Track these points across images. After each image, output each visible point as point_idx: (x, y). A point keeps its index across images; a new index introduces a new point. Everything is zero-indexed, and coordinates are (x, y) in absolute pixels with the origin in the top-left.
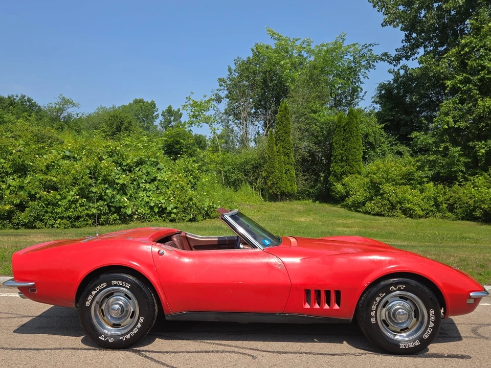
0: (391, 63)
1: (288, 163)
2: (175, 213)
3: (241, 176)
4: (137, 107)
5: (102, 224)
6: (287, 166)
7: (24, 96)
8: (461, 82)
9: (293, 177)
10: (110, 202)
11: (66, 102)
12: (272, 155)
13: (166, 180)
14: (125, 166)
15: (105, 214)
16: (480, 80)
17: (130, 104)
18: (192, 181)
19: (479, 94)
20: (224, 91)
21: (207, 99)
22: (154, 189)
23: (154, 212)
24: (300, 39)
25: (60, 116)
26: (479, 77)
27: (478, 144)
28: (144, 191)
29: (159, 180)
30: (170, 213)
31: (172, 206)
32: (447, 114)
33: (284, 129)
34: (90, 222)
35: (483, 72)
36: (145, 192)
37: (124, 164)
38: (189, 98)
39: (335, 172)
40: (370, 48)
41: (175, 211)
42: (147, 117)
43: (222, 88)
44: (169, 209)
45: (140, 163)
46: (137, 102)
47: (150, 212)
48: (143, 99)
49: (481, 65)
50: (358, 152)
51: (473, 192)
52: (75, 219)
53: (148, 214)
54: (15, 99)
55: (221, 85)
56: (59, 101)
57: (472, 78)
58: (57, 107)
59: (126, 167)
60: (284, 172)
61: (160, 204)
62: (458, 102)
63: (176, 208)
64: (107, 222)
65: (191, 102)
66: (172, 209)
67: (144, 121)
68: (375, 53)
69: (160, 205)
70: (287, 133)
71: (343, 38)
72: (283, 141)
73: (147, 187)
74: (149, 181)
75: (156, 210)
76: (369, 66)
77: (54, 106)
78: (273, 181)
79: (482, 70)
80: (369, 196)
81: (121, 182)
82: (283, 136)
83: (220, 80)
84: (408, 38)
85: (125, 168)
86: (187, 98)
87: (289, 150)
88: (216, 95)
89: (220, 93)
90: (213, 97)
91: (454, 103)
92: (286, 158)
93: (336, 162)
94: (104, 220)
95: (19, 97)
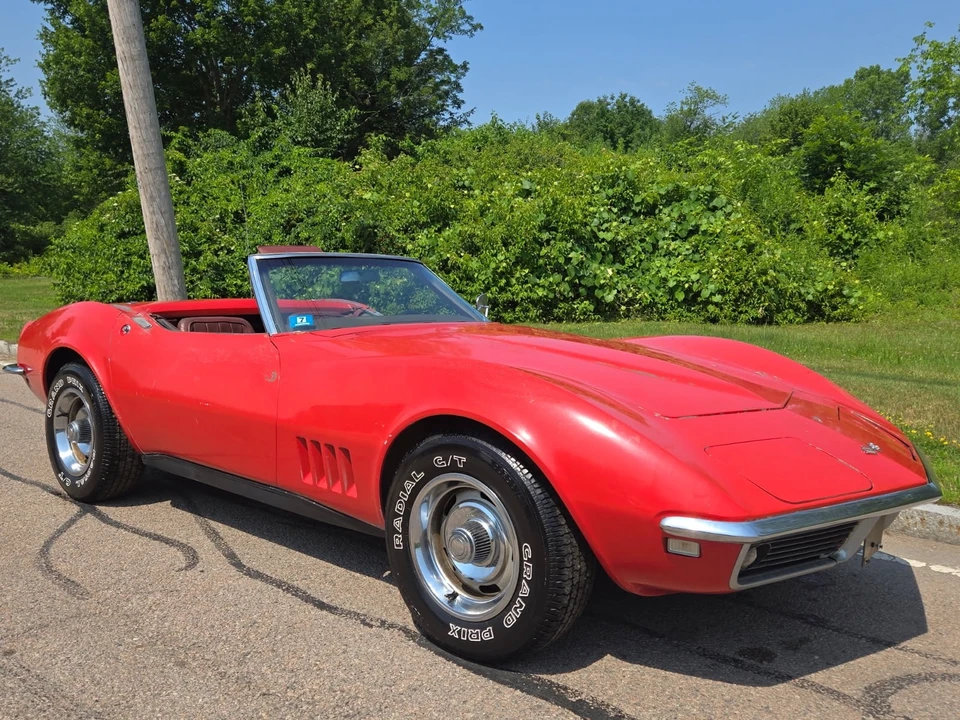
2: (716, 304)
4: (864, 85)
5: (559, 320)
7: (626, 96)
10: (576, 277)
11: (702, 96)
13: (718, 231)
14: (637, 204)
15: (566, 300)
17: (848, 82)
18: (847, 236)
22: (687, 253)
23: (676, 301)
25: (690, 127)
28: (664, 256)
29: (705, 232)
30: (707, 302)
31: (712, 287)
34: (533, 312)
36: (667, 257)
37: (638, 199)
38: (920, 40)
41: (717, 298)
42: (886, 106)
44: (705, 294)
45: (676, 196)
46: (862, 75)
47: (669, 300)
48: (878, 67)
52: (504, 306)
53: (662, 304)
54: (609, 104)
56: (690, 95)
58: (686, 108)
59: (640, 208)
61: (687, 282)
63: (722, 292)
64: (569, 316)
65: (926, 47)
66: (712, 294)
67: (877, 116)
69: (687, 286)
73: (671, 249)
74: (684, 234)
75: (680, 296)
77: (679, 108)
81: (609, 236)
85: (637, 209)
86: (916, 39)
94: (563, 312)
95: (617, 97)
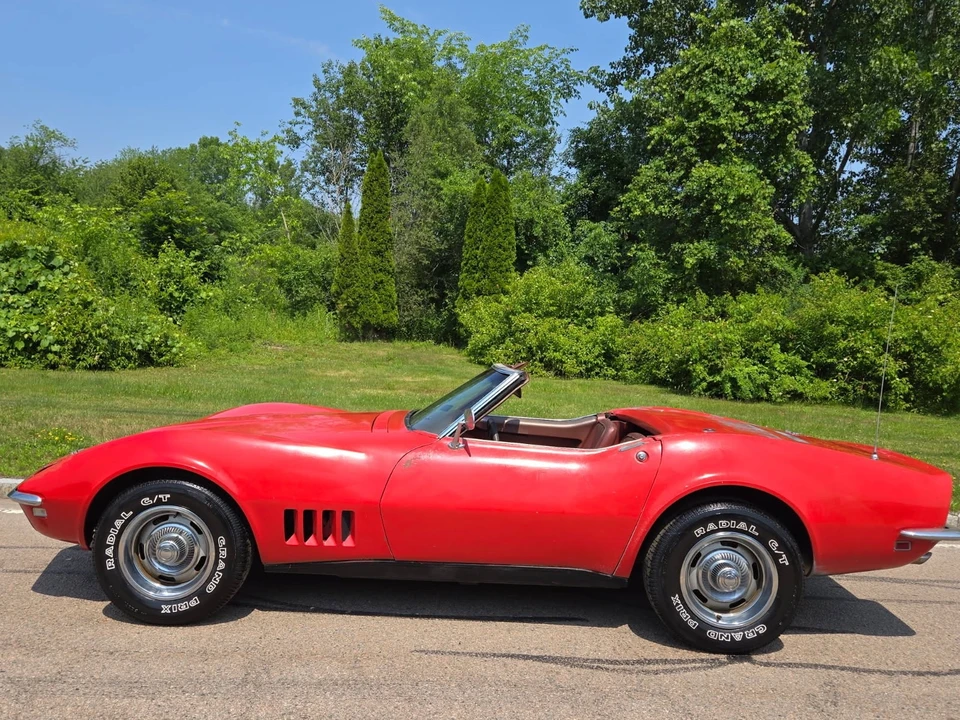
0: (601, 90)
1: (380, 270)
2: (55, 353)
3: (315, 291)
6: (380, 274)
8: (671, 131)
9: (390, 296)
11: (49, 135)
12: (347, 252)
13: (56, 288)
16: (701, 129)
17: (193, 146)
18: (176, 294)
19: (696, 155)
20: (305, 126)
21: (268, 138)
22: (26, 306)
23: (17, 349)
24: (445, 32)
26: (697, 123)
27: (689, 248)
28: (3, 308)
29: (44, 288)
30: (47, 351)
31: (50, 338)
32: (643, 189)
33: (375, 204)
35: (704, 114)
36: (6, 309)
39: (465, 290)
40: (564, 56)
41: (56, 348)
43: (300, 119)
44: (45, 344)
45: (14, 252)
46: (205, 143)
47: (9, 349)
48: (218, 139)
49: (703, 100)
50: (506, 253)
51: (659, 334)
55: (298, 114)
56: (35, 132)
57: (687, 124)
58: (31, 144)
60: (372, 286)
61: (27, 333)
62: (664, 167)
63: (60, 342)
66: (51, 344)
68: (575, 67)
69: (26, 336)
70: (380, 212)
71: (525, 34)
72: (373, 227)
73: (10, 302)
74: (23, 288)
75: (20, 345)
76: (568, 93)
77: (23, 143)
78: (349, 303)
79: (704, 110)
80: (498, 335)
82: (372, 218)
83: (297, 102)
84: (636, 43)
86: (230, 134)
87: (384, 246)
88: (288, 131)
89: (296, 129)
90: (283, 136)
91: (658, 168)
92: (377, 260)
93: (467, 271)
